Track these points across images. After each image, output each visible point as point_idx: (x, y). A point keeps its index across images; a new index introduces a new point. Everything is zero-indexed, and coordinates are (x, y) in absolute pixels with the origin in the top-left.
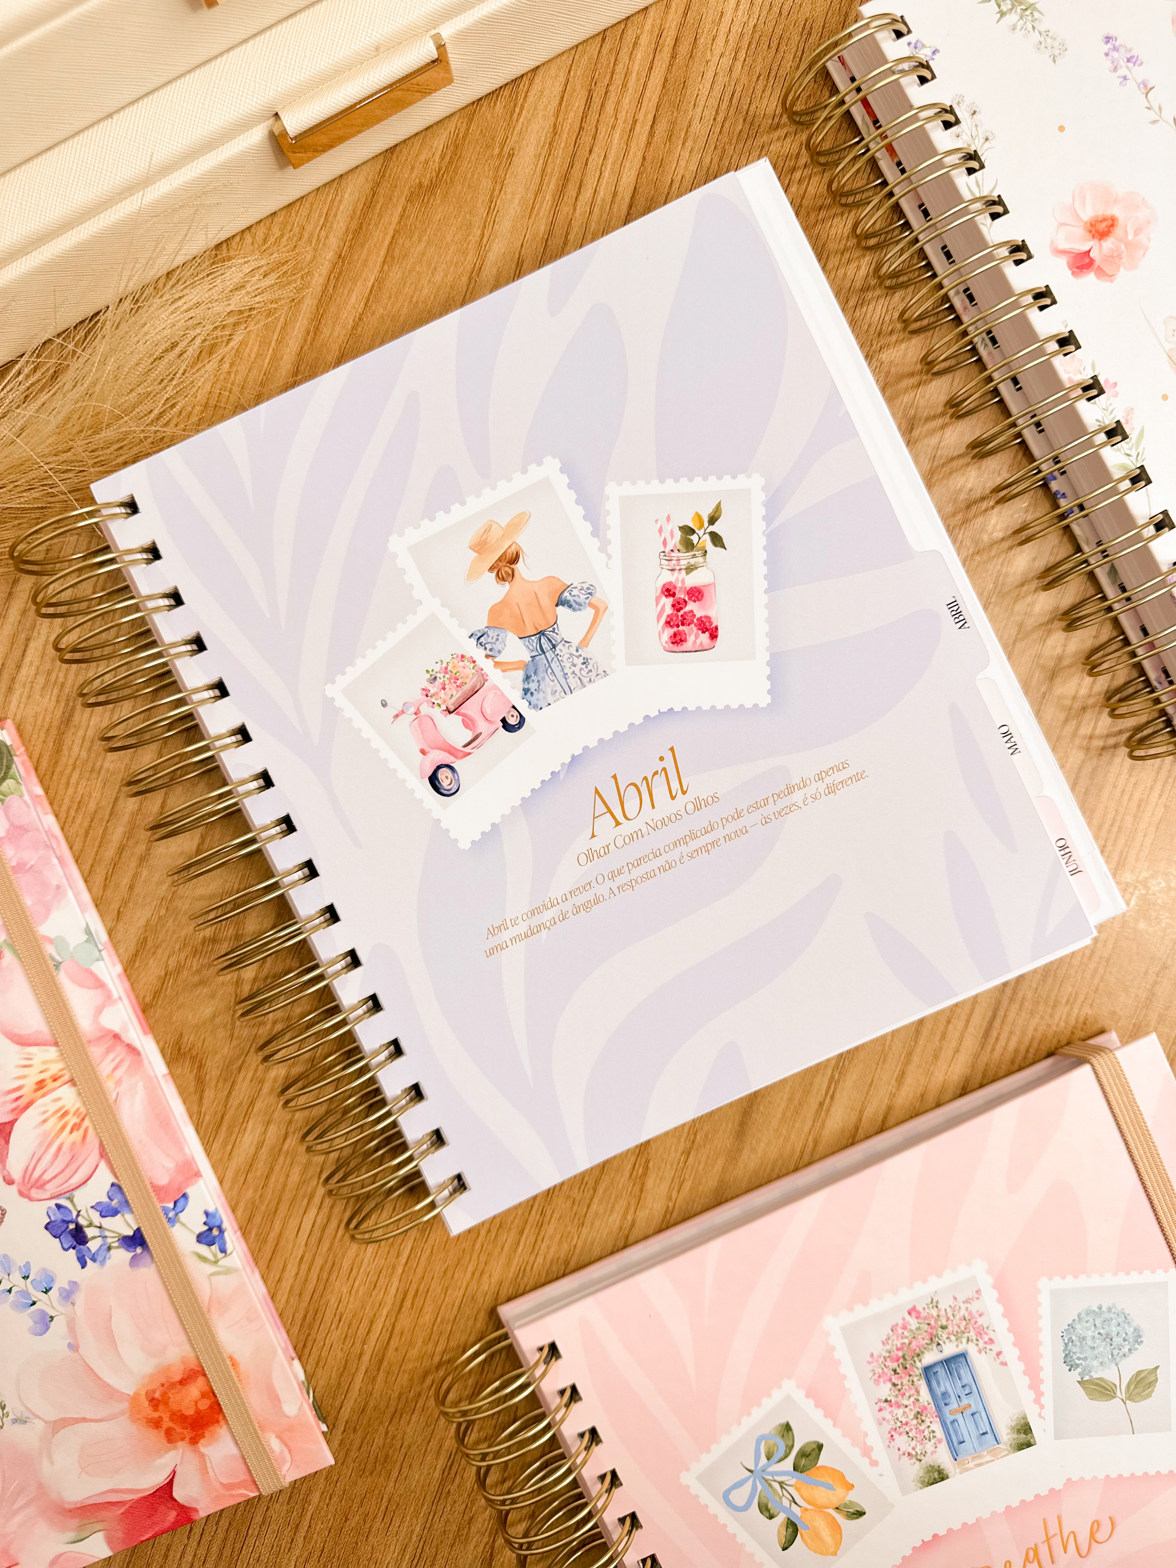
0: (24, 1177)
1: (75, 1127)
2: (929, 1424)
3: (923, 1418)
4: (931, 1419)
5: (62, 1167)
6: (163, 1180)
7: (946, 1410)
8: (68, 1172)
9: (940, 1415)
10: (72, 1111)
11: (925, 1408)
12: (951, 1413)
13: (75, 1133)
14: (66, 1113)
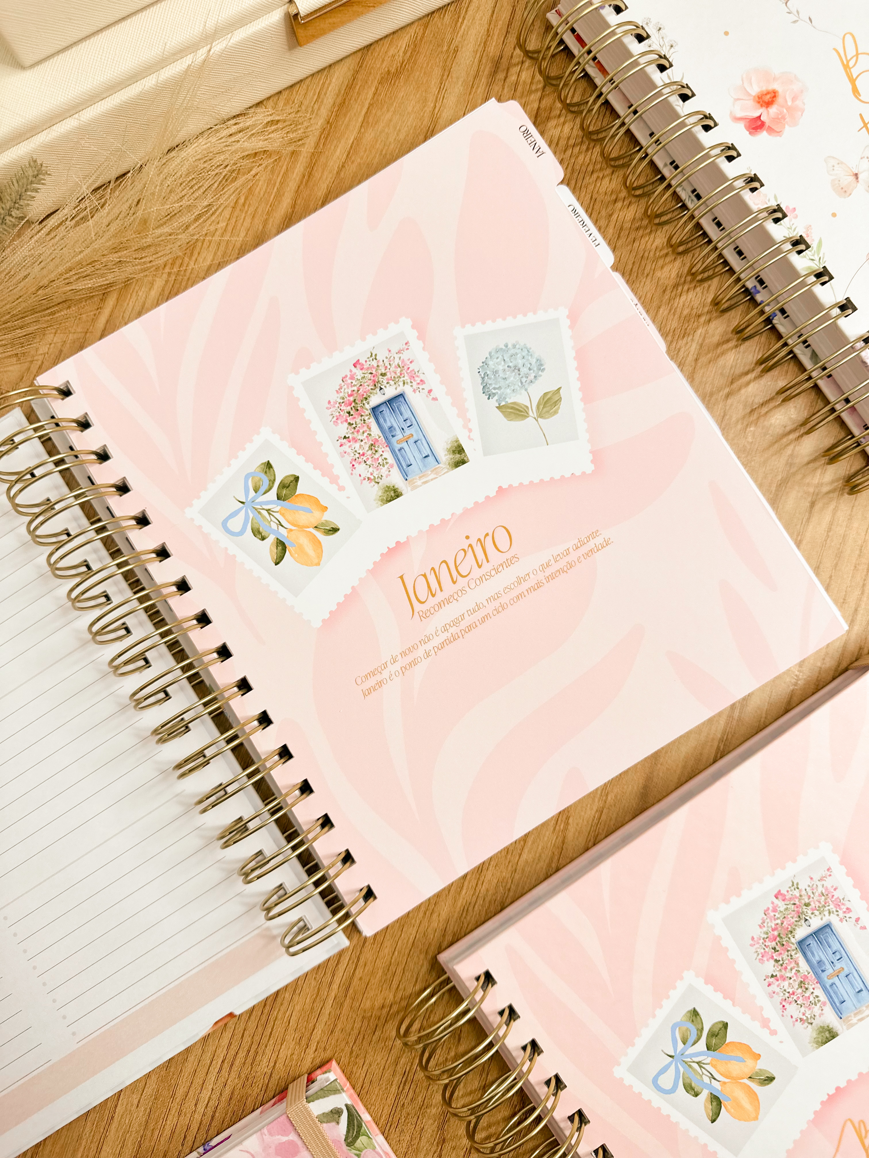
2: (812, 990)
3: (806, 986)
4: (813, 986)
7: (824, 975)
9: (820, 981)
11: (806, 977)
12: (829, 977)
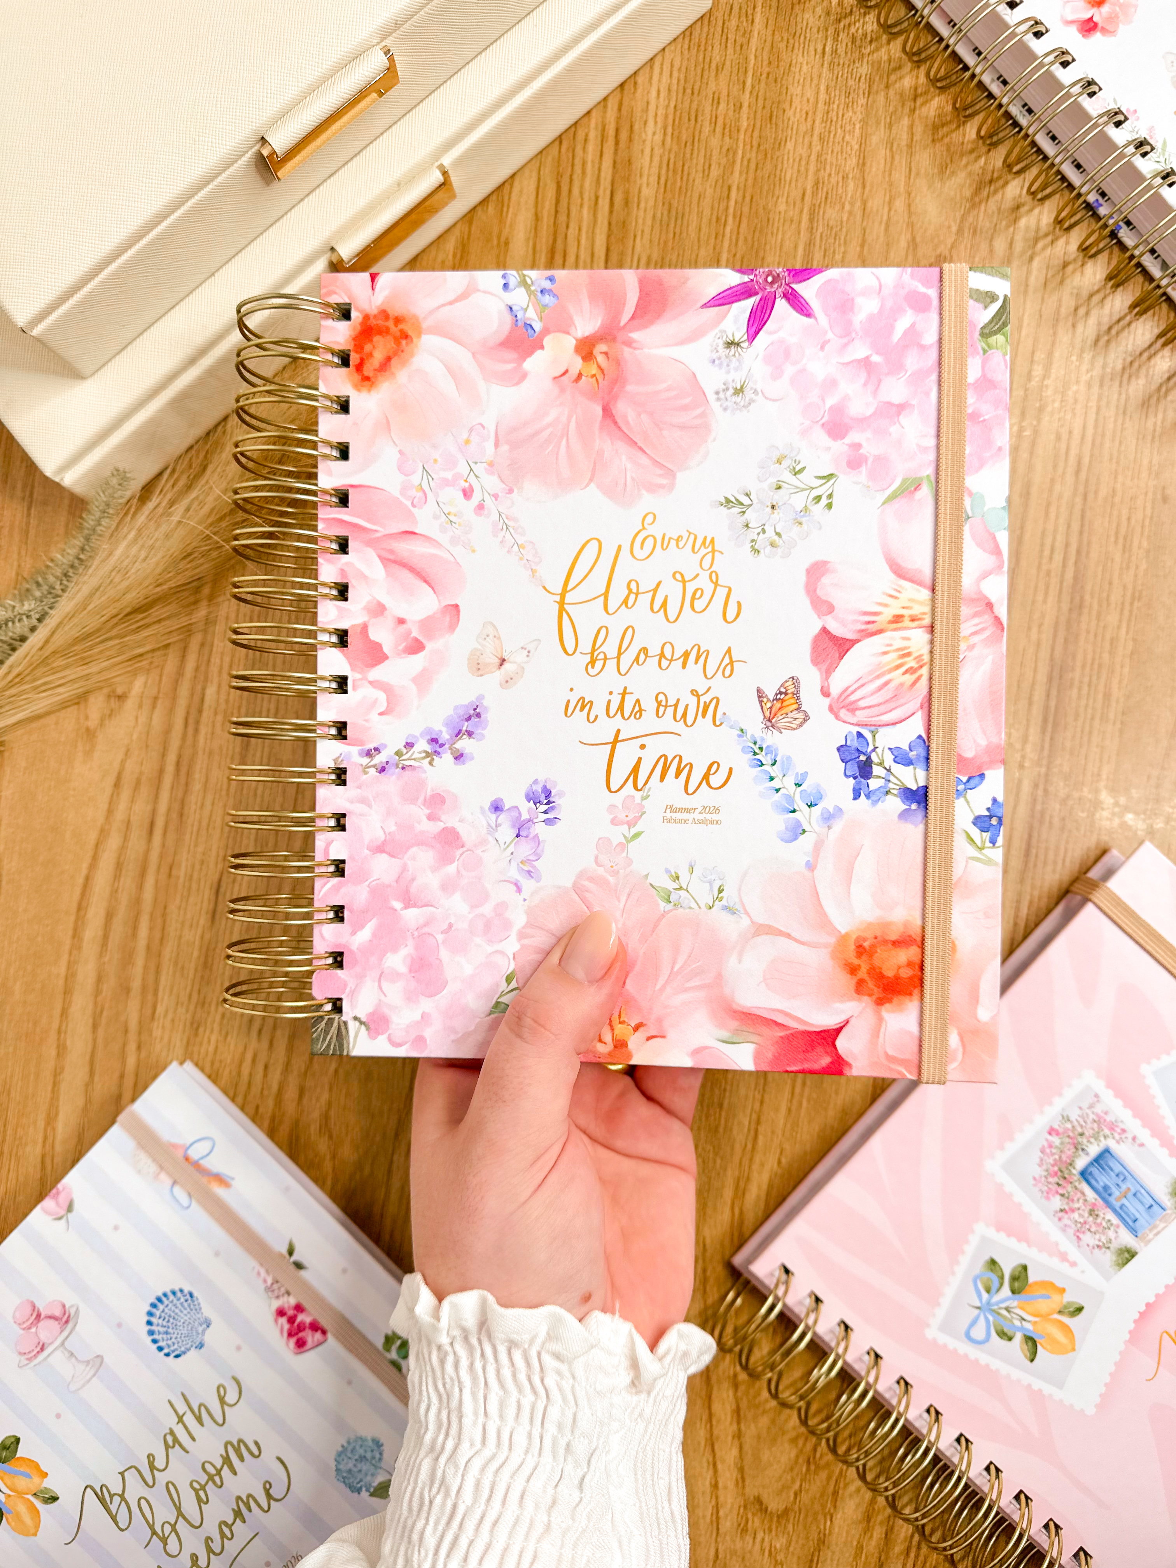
0: (841, 695)
1: (911, 671)
5: (881, 700)
6: (969, 754)
8: (882, 708)
10: (915, 655)
13: (907, 676)
14: (909, 654)
